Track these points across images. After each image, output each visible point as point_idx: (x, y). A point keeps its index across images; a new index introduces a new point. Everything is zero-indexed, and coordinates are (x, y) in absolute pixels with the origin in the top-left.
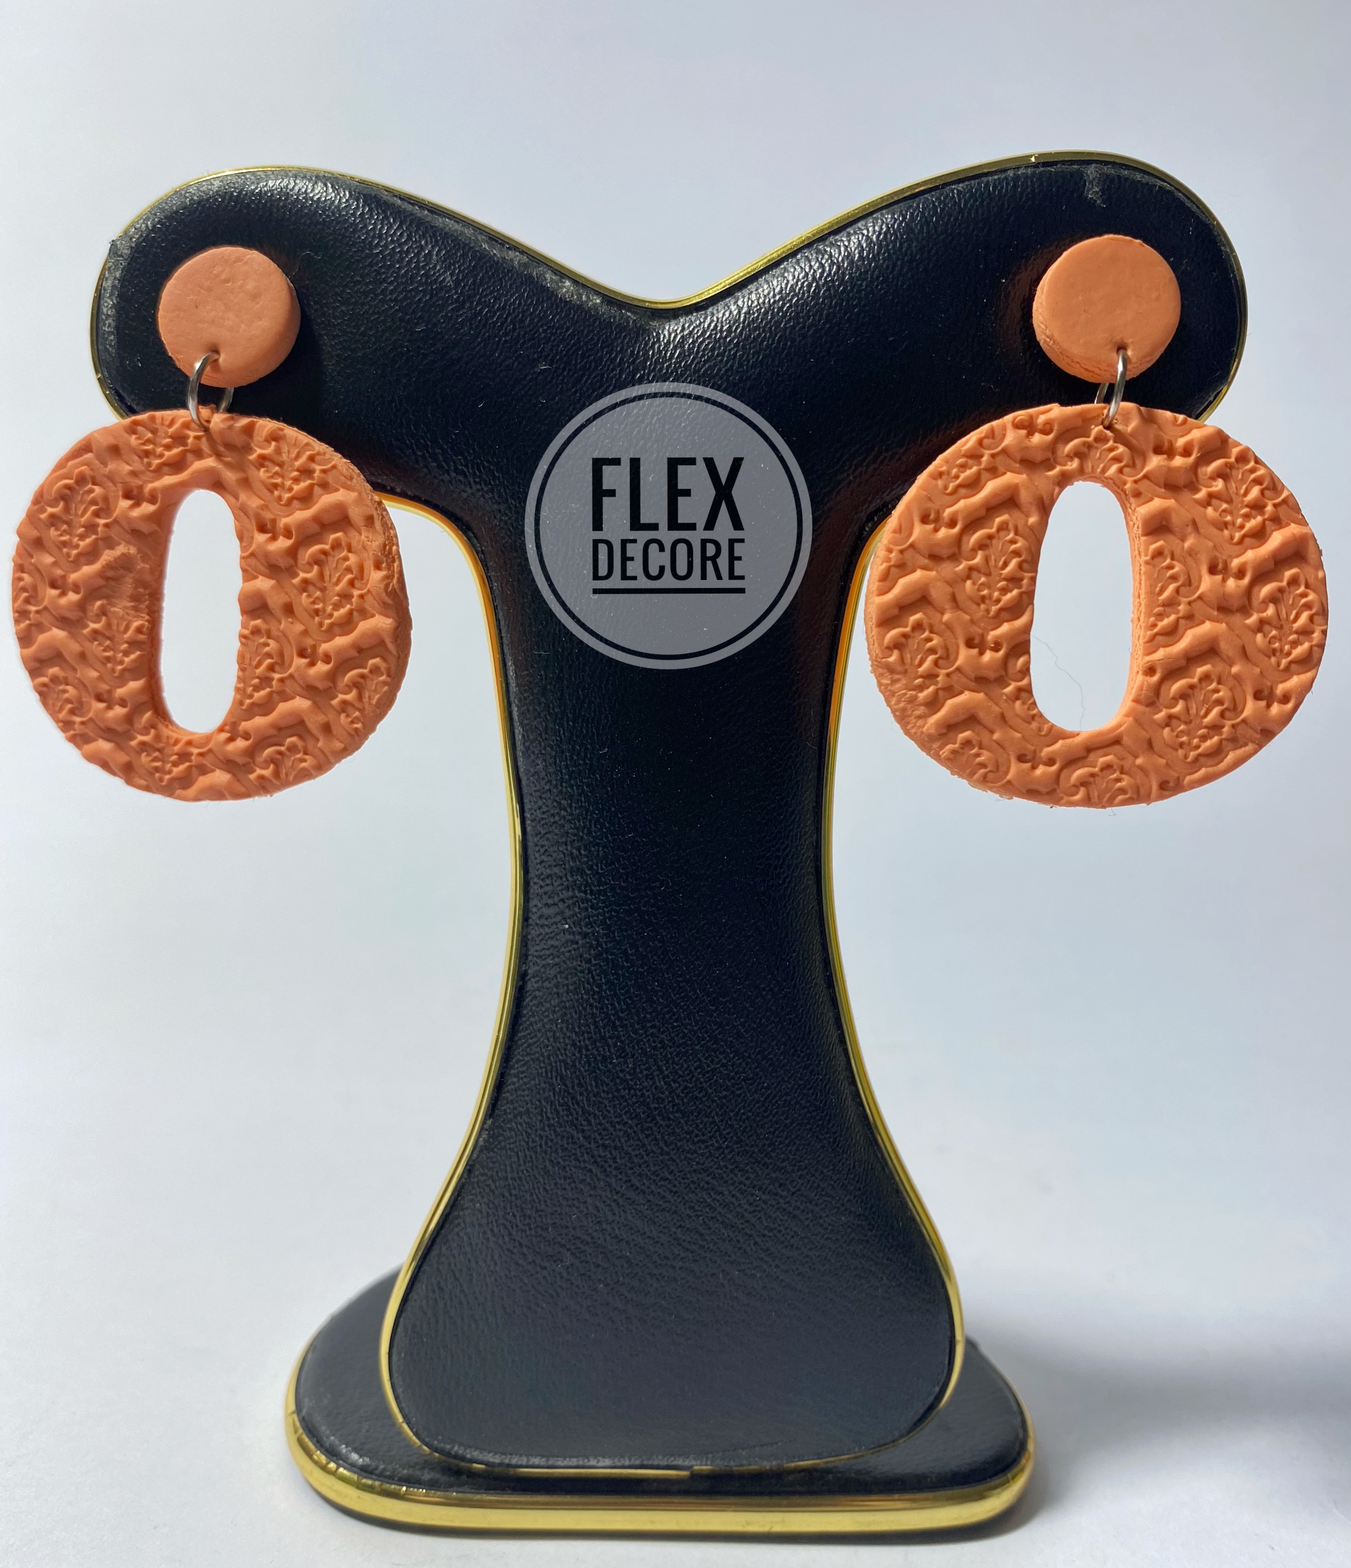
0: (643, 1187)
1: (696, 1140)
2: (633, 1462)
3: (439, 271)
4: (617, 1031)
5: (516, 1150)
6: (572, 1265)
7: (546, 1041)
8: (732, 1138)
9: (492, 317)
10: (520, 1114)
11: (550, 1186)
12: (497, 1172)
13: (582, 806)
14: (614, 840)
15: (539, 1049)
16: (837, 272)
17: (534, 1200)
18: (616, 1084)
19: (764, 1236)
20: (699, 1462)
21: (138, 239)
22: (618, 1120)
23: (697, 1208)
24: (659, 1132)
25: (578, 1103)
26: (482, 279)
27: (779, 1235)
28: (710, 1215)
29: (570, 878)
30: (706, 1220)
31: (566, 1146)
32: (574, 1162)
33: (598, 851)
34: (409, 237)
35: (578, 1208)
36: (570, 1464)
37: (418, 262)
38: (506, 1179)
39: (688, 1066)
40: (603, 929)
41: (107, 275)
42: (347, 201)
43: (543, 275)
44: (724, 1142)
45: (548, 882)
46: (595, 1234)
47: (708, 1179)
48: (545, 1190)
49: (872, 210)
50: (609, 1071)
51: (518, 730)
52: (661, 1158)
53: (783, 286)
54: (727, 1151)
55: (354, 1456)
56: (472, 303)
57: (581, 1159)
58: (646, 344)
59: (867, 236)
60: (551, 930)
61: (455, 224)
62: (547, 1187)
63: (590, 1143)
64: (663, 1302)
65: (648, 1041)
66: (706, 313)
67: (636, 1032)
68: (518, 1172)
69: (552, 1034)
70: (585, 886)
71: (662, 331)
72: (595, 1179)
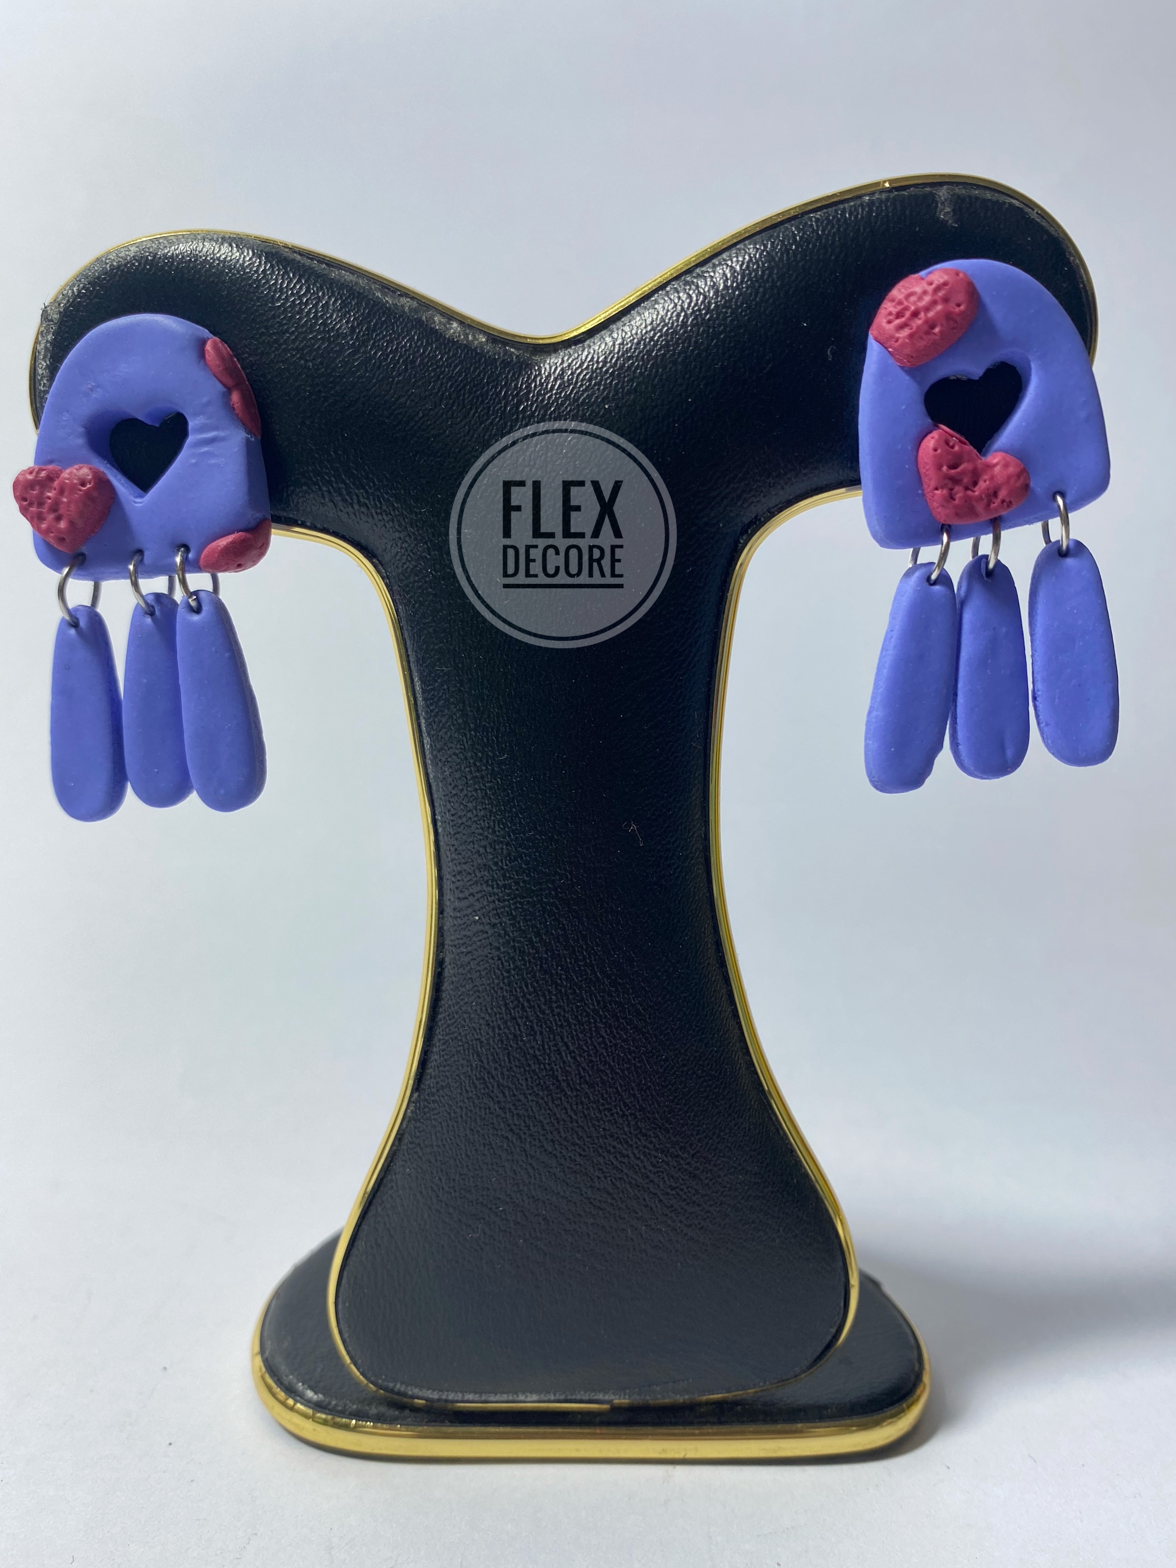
0: (555, 1152)
1: (602, 1108)
2: (557, 1397)
3: (335, 319)
4: (526, 1011)
5: (439, 1120)
7: (463, 1022)
8: (635, 1106)
9: (386, 359)
10: (443, 1087)
11: (471, 1152)
12: (424, 1140)
13: (485, 809)
14: (517, 838)
15: (457, 1029)
16: (703, 302)
17: (457, 1165)
18: (526, 1058)
19: (668, 1194)
20: (617, 1397)
21: (65, 304)
22: (530, 1092)
23: (605, 1170)
24: (568, 1102)
25: (493, 1077)
26: (376, 324)
27: (681, 1193)
28: (618, 1176)
29: (478, 874)
30: (614, 1181)
31: (484, 1116)
32: (491, 1130)
33: (502, 849)
34: (308, 290)
35: (497, 1171)
36: (502, 1399)
37: (316, 312)
38: (432, 1146)
39: (592, 1042)
40: (509, 920)
41: (40, 339)
42: (250, 259)
43: (432, 317)
44: (628, 1110)
45: (458, 877)
46: (513, 1194)
47: (615, 1143)
48: (467, 1156)
49: (735, 241)
50: (521, 1048)
51: (427, 740)
52: (570, 1125)
53: (655, 317)
54: (630, 1118)
55: (310, 1394)
56: (367, 347)
57: (499, 1128)
58: (529, 378)
59: (731, 266)
60: (463, 922)
61: (350, 275)
62: (469, 1153)
63: (505, 1113)
64: (578, 1255)
65: (555, 1020)
66: (583, 346)
67: (543, 1013)
68: (442, 1140)
69: (467, 1015)
70: (492, 881)
71: (544, 365)
72: (511, 1144)
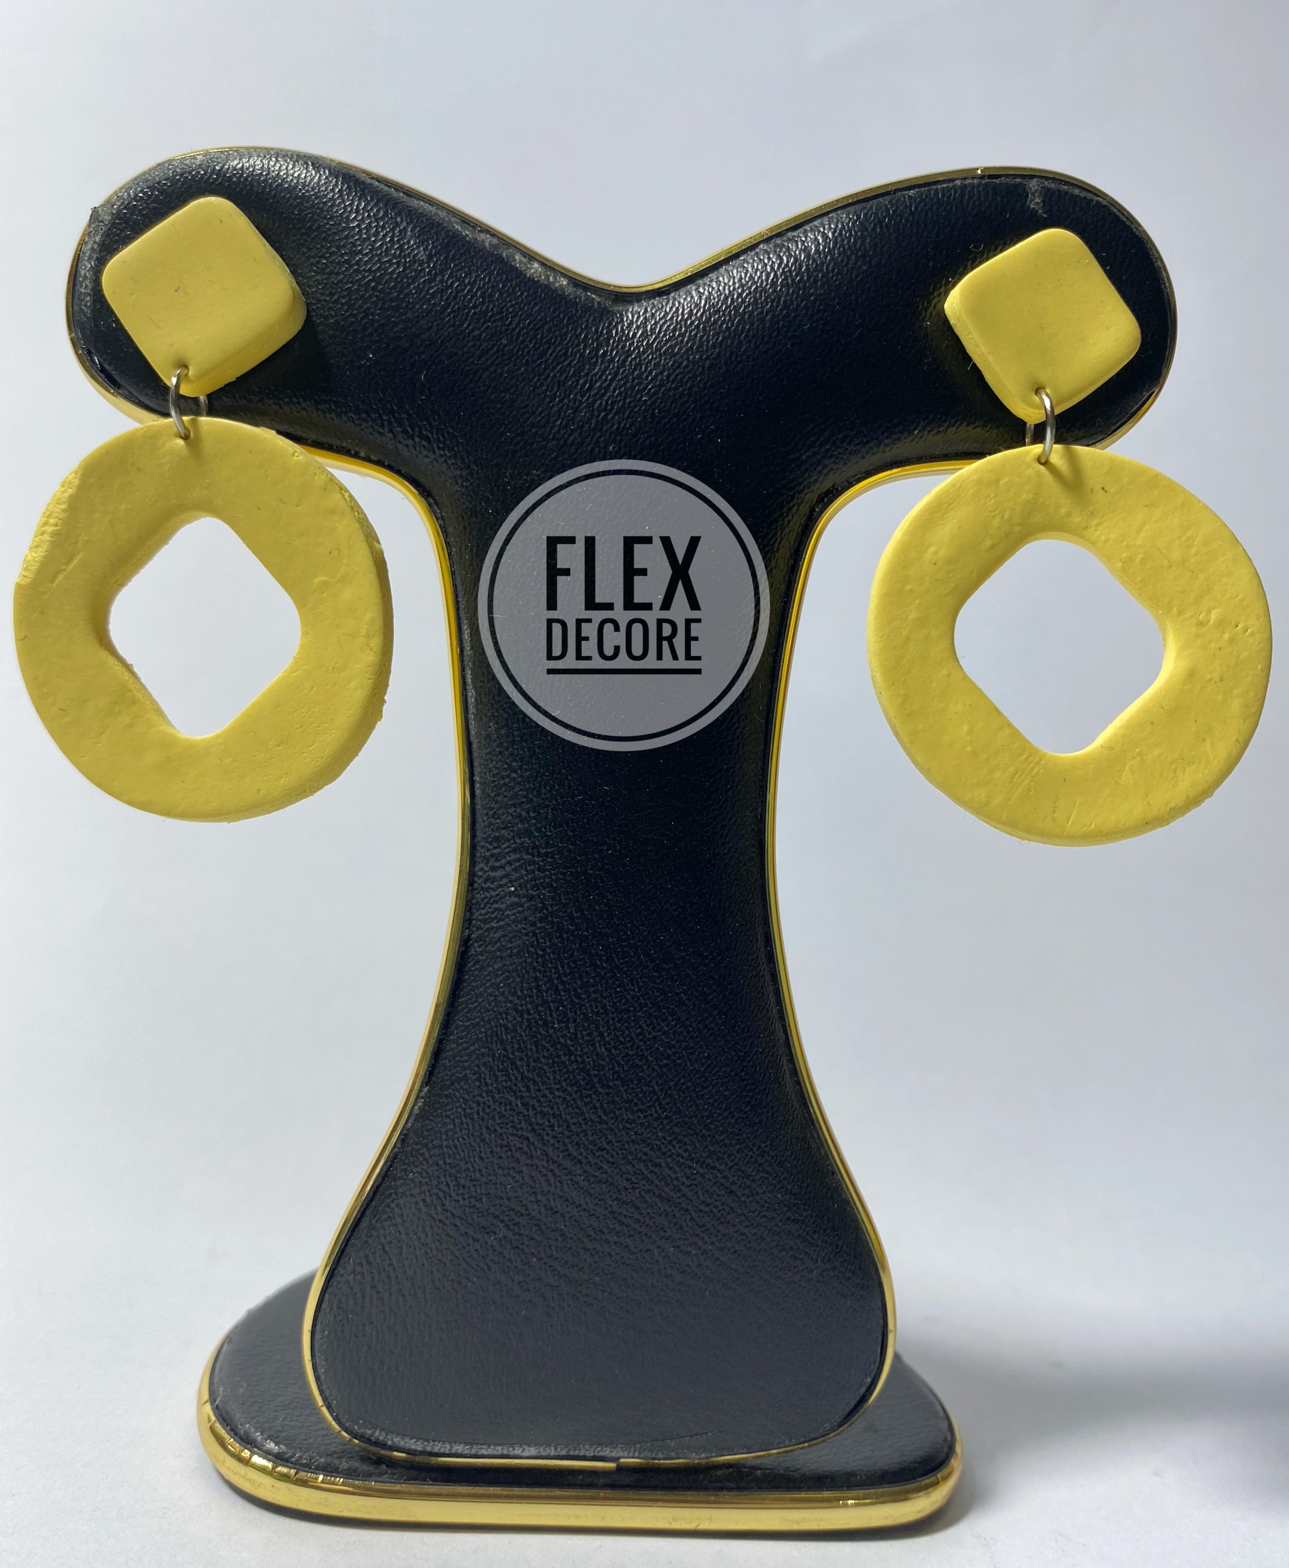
0: (580, 1157)
1: (635, 1109)
2: (559, 1451)
3: (413, 245)
4: (560, 994)
5: (452, 1117)
6: (505, 1238)
7: (487, 1006)
8: (671, 1107)
9: (463, 291)
10: (459, 1080)
11: (486, 1154)
12: (432, 1141)
13: (532, 768)
14: (563, 802)
15: (479, 1014)
16: (794, 264)
17: (468, 1169)
18: (556, 1049)
19: (701, 1211)
20: (626, 1453)
21: (119, 206)
22: (558, 1086)
23: (634, 1179)
24: (598, 1100)
25: (517, 1068)
26: (454, 256)
27: (715, 1211)
28: (647, 1187)
29: (518, 841)
30: (643, 1193)
31: (504, 1112)
32: (511, 1130)
33: (547, 813)
34: (385, 215)
35: (513, 1177)
36: (495, 1453)
37: (393, 236)
38: (441, 1146)
39: (630, 1033)
40: (549, 892)
41: (87, 239)
43: (513, 255)
44: (663, 1112)
45: (496, 844)
46: (529, 1205)
47: (646, 1150)
48: (481, 1158)
49: (828, 210)
50: (551, 1036)
51: (471, 694)
52: (599, 1127)
53: (743, 275)
54: (665, 1122)
55: (271, 1445)
56: (444, 276)
57: (518, 1126)
58: (610, 324)
59: (823, 233)
60: (497, 893)
61: (431, 206)
62: (483, 1155)
63: (528, 1110)
64: (597, 1279)
65: (591, 1006)
66: (668, 298)
67: (578, 997)
68: (453, 1141)
69: (493, 998)
70: (533, 849)
71: (626, 313)
72: (532, 1147)
